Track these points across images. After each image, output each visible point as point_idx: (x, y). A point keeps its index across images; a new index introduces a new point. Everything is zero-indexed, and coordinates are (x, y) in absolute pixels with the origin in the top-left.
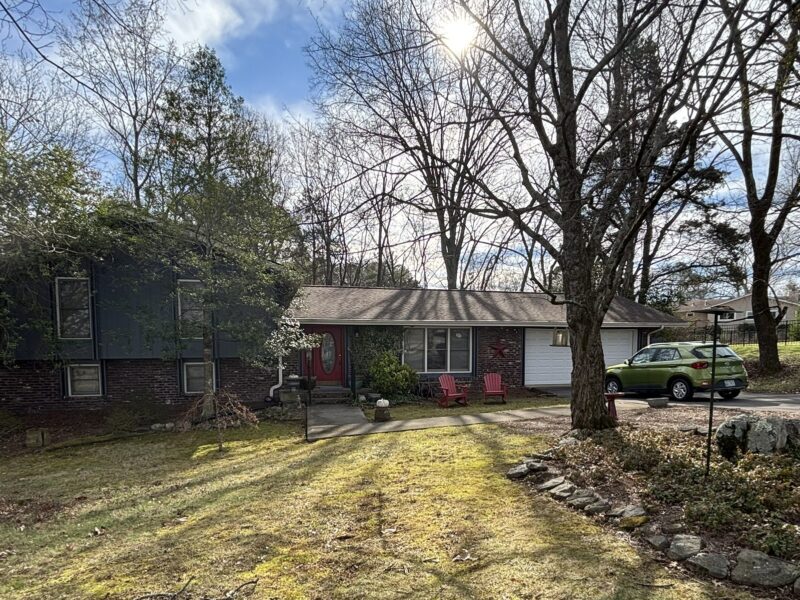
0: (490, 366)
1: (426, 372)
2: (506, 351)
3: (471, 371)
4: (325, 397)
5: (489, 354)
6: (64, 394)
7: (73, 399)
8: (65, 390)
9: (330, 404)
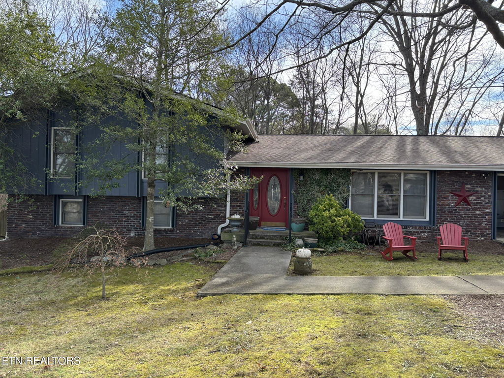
0: (451, 214)
1: (375, 218)
2: (472, 198)
3: (428, 219)
4: (263, 238)
5: (451, 201)
6: (55, 224)
7: (62, 227)
8: (56, 220)
9: (265, 245)
